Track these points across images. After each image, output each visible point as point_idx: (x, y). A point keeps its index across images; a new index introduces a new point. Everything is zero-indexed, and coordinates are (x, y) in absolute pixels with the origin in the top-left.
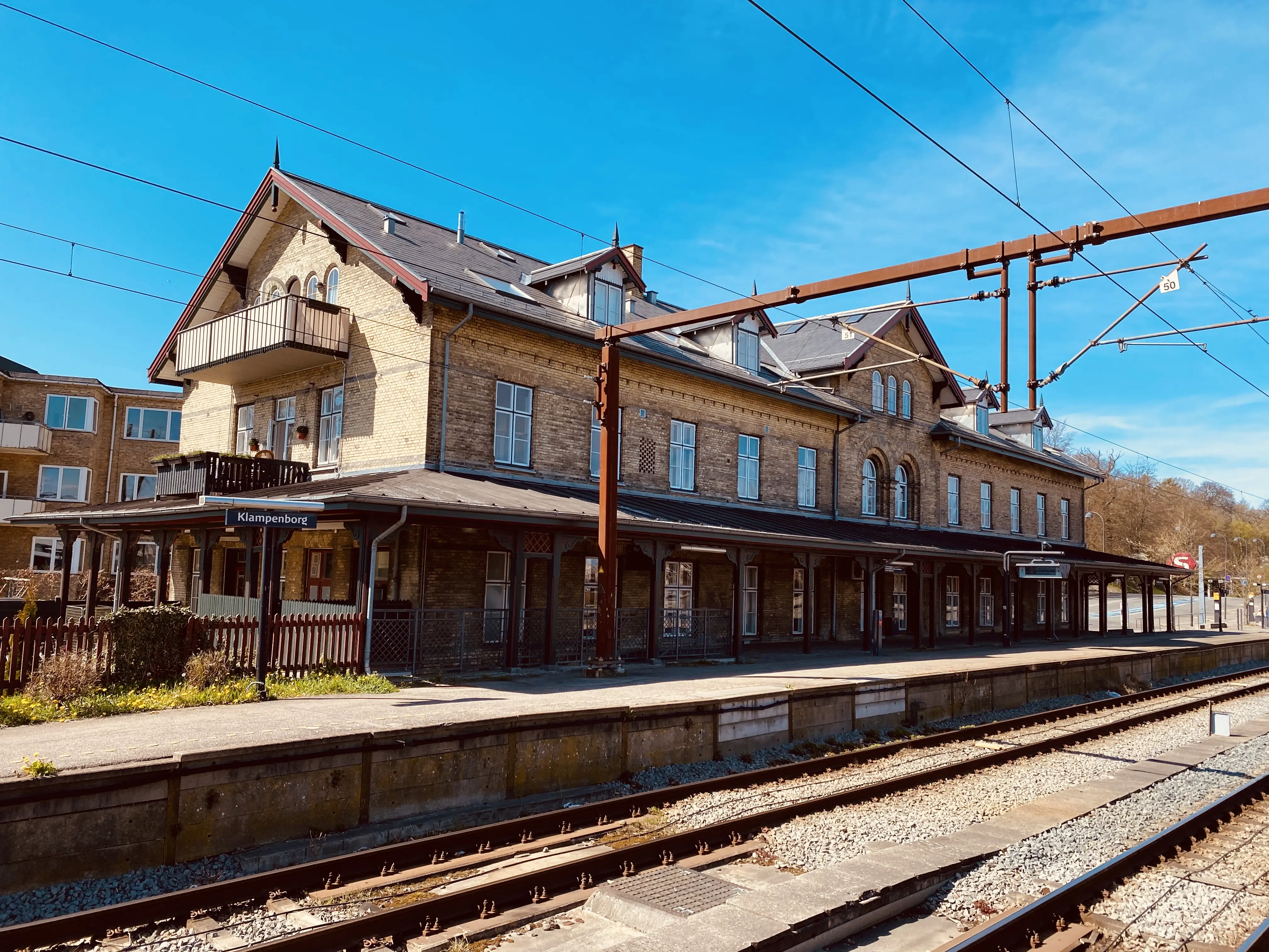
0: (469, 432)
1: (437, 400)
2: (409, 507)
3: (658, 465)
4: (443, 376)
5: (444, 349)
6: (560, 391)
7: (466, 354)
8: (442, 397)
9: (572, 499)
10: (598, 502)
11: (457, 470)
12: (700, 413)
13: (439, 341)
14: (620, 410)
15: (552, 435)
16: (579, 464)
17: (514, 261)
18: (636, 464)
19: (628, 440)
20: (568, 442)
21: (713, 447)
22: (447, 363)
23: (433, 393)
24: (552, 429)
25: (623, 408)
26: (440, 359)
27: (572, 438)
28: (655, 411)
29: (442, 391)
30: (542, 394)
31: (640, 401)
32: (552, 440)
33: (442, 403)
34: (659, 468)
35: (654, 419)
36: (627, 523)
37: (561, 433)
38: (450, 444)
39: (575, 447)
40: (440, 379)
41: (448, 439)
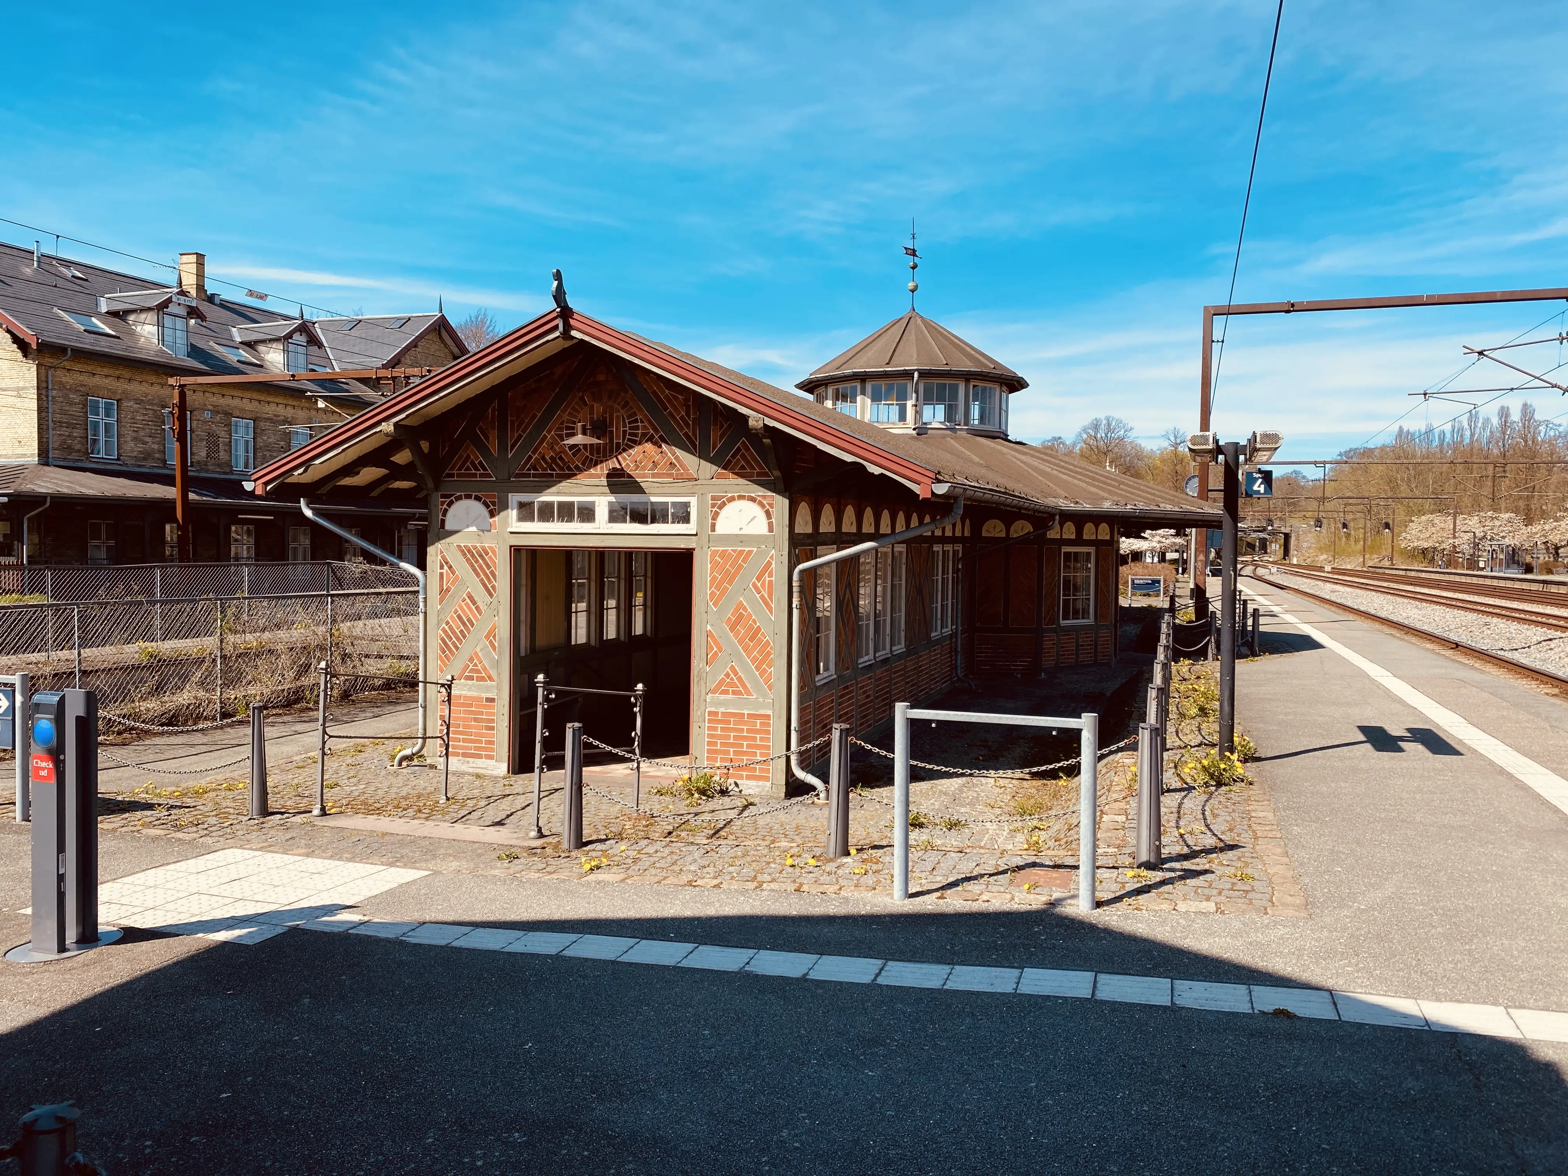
0: (69, 436)
1: (44, 414)
2: (51, 497)
3: (222, 453)
4: (47, 396)
5: (47, 377)
6: (138, 401)
7: (64, 379)
8: (48, 412)
9: (155, 485)
10: (175, 486)
11: (62, 463)
12: (257, 412)
13: (43, 371)
14: (188, 413)
15: (134, 434)
16: (157, 455)
17: (86, 280)
18: (203, 454)
19: (197, 436)
20: (148, 439)
21: (269, 438)
22: (50, 387)
23: (41, 410)
24: (134, 431)
25: (191, 412)
26: (44, 385)
27: (150, 436)
28: (218, 413)
29: (47, 408)
30: (125, 404)
31: (205, 405)
32: (135, 439)
33: (48, 416)
34: (223, 455)
35: (218, 418)
36: (197, 503)
37: (142, 433)
38: (56, 445)
39: (153, 443)
40: (45, 399)
41: (54, 441)
